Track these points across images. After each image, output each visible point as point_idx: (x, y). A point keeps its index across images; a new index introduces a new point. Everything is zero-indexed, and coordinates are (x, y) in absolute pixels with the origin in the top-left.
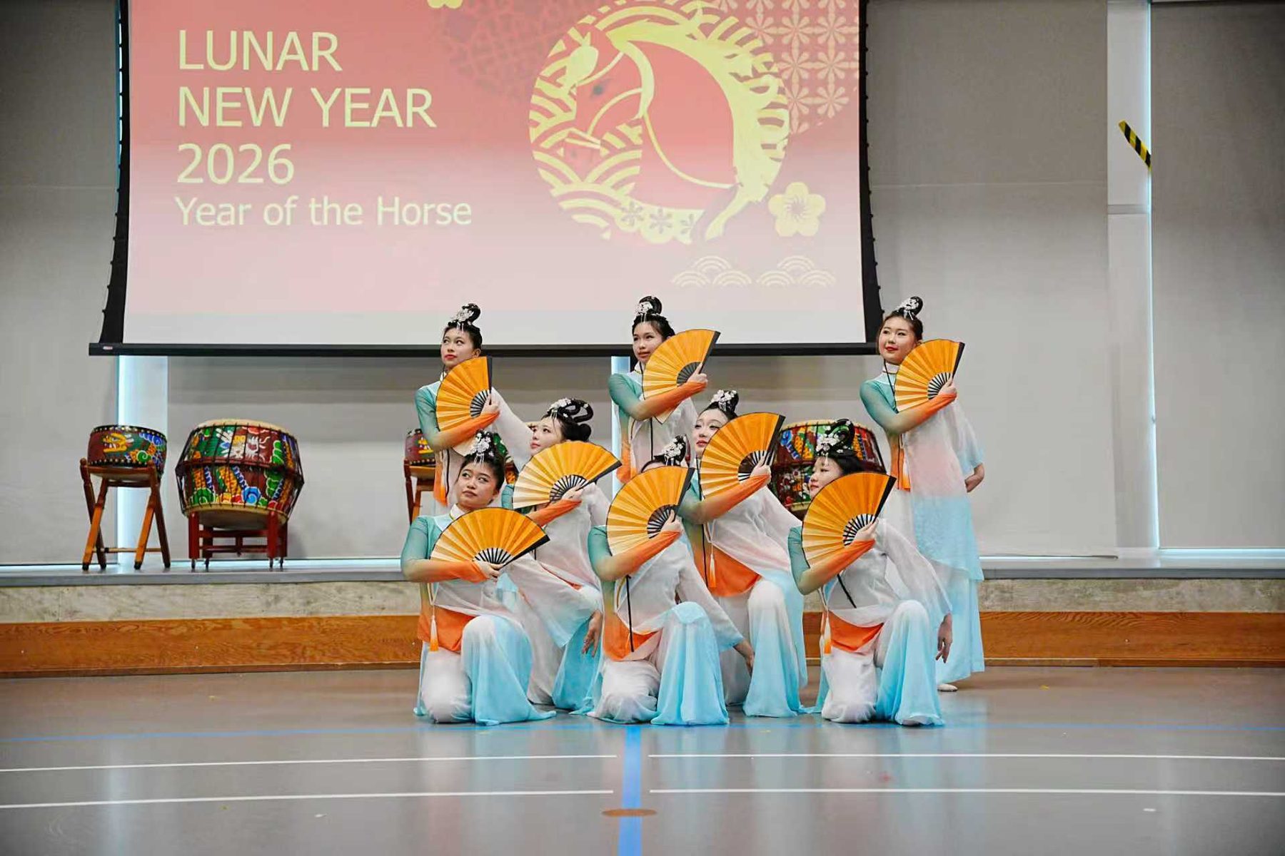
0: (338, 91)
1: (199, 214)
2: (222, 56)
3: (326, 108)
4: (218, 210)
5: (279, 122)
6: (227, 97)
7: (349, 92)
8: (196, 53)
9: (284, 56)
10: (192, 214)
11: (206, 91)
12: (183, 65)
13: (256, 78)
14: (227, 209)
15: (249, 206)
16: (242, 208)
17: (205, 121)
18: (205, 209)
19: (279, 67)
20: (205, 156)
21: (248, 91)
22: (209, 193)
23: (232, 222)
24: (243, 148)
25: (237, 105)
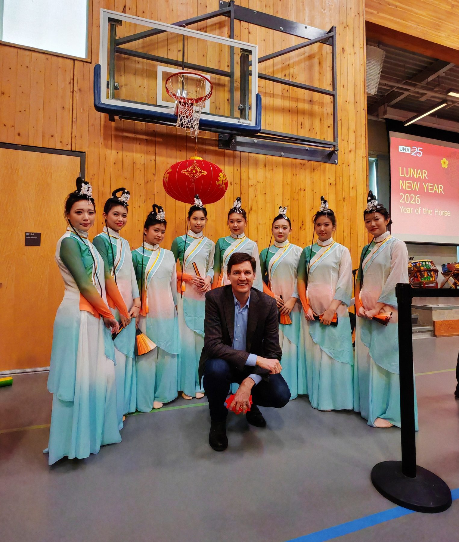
0: (427, 184)
1: (404, 210)
2: (407, 174)
3: (425, 187)
4: (407, 209)
5: (417, 190)
6: (409, 183)
7: (429, 184)
8: (403, 173)
9: (418, 175)
10: (403, 209)
11: (405, 181)
12: (400, 175)
13: (413, 179)
14: (409, 209)
15: (413, 209)
16: (411, 209)
17: (404, 188)
18: (405, 209)
19: (417, 177)
20: (404, 196)
21: (412, 182)
22: (406, 205)
23: (410, 212)
24: (411, 195)
25: (410, 185)
